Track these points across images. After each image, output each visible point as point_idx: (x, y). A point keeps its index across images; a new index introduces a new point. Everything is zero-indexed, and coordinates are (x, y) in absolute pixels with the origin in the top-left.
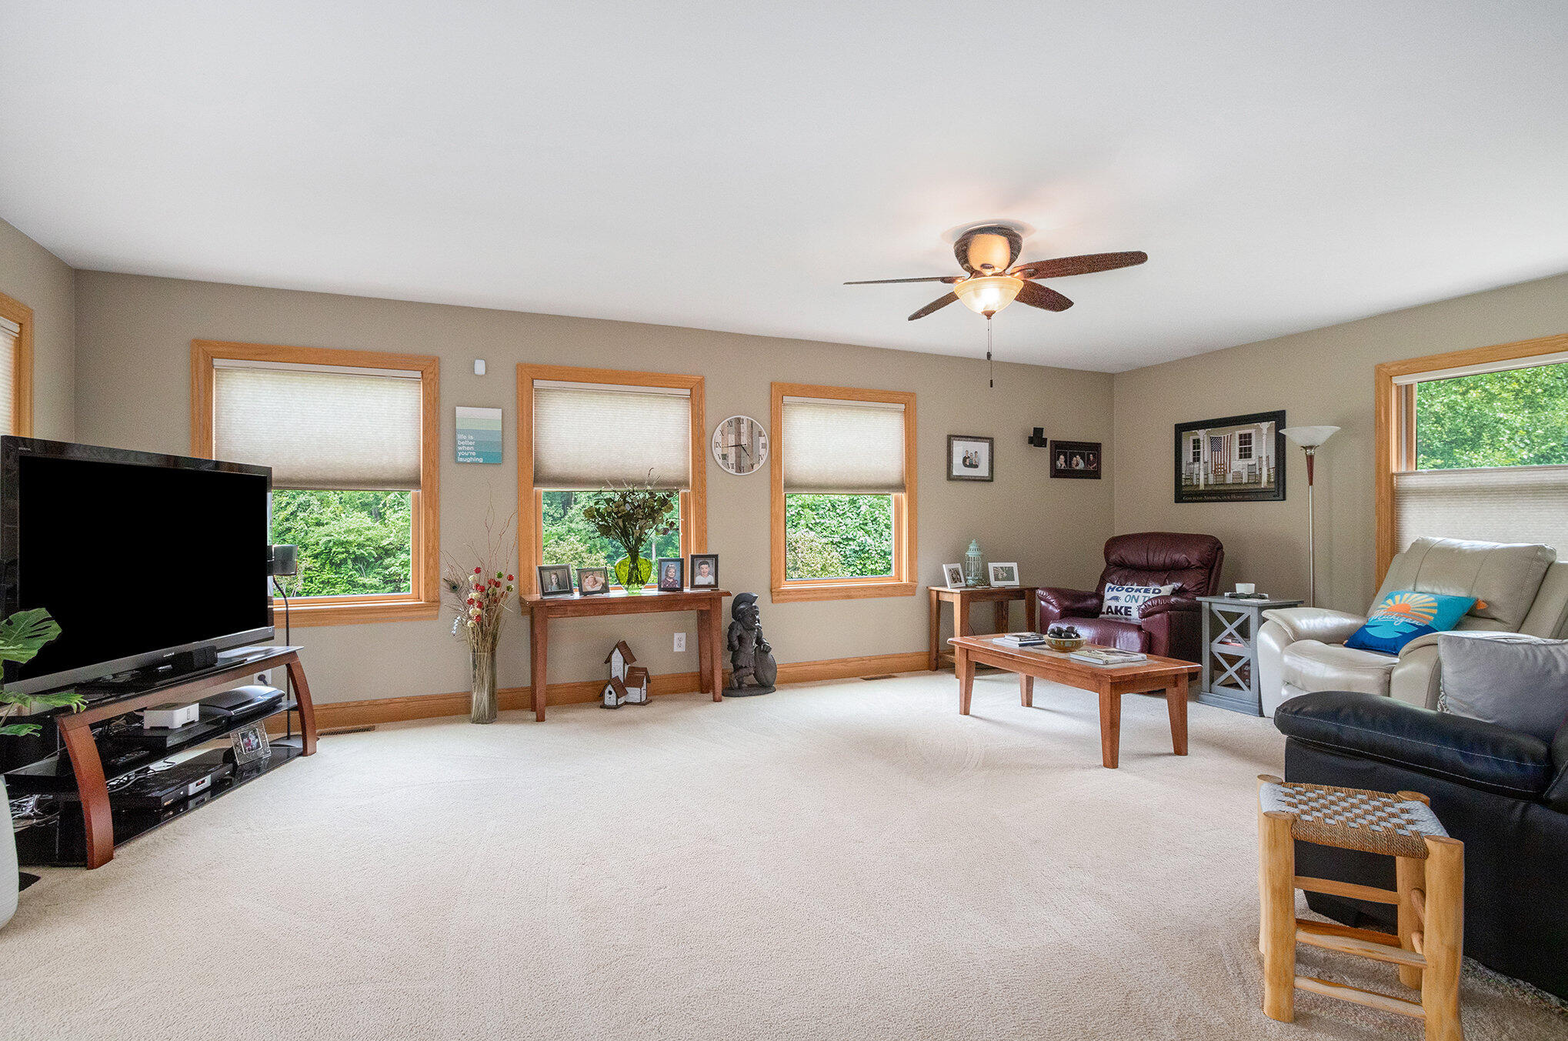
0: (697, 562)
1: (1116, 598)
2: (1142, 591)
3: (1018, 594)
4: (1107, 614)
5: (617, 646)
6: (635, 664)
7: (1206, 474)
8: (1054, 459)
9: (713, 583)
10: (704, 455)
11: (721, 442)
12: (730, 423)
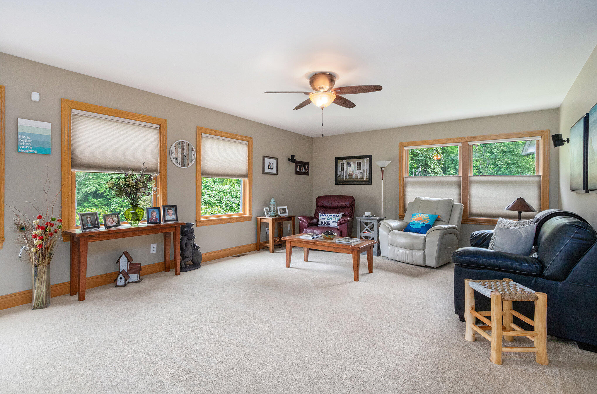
0: (166, 209)
1: (324, 219)
2: (333, 216)
3: (289, 218)
4: (321, 224)
5: (124, 253)
6: (133, 262)
7: (346, 175)
8: (296, 168)
9: (175, 219)
10: (166, 157)
11: (174, 153)
12: (178, 143)
